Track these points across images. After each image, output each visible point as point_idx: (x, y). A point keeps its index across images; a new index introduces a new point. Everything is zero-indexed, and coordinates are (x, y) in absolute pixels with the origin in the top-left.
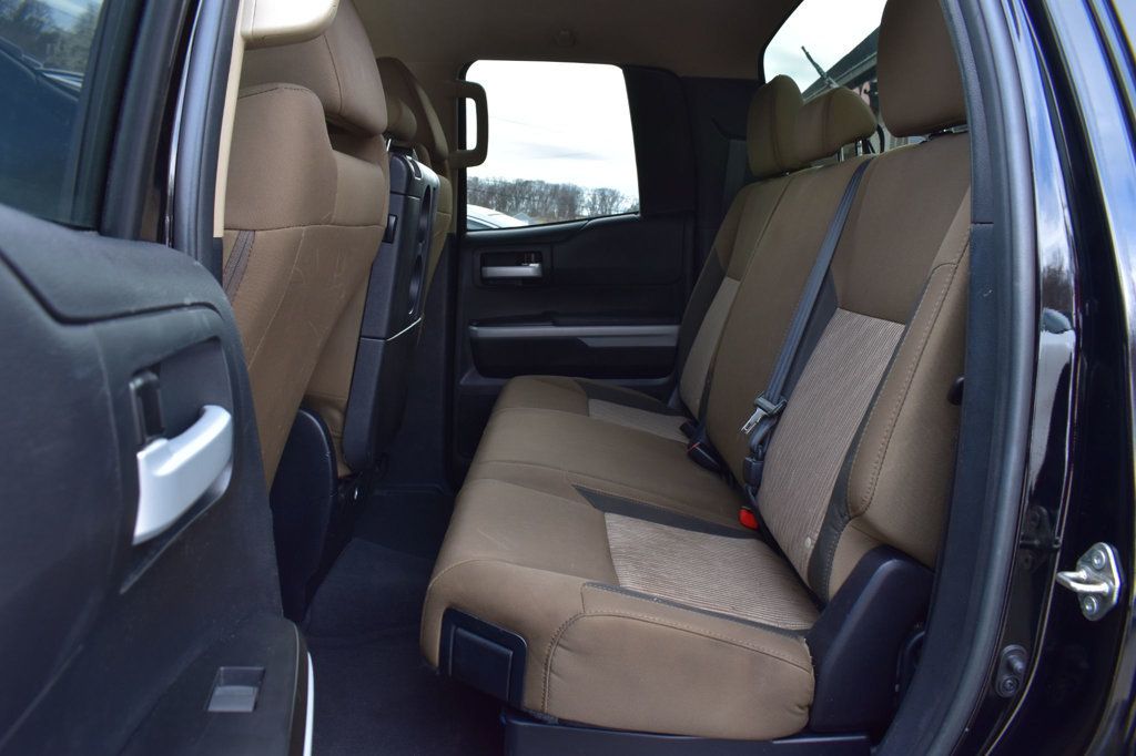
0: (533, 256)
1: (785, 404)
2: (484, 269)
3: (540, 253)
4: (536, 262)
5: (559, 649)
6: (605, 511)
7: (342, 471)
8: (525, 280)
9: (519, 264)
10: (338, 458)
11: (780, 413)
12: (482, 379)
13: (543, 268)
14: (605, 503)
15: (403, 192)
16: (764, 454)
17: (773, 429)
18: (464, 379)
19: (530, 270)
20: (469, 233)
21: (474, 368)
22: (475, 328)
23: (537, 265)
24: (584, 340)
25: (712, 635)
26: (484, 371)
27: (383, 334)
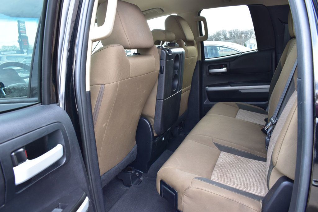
0: (224, 65)
1: (277, 121)
2: (210, 70)
3: (226, 64)
4: (225, 67)
5: (184, 196)
6: (222, 151)
7: (155, 135)
8: (223, 73)
9: (220, 68)
10: (154, 131)
11: (276, 124)
12: (210, 102)
13: (227, 69)
14: (222, 148)
15: (165, 59)
16: (270, 137)
17: (273, 128)
18: (205, 102)
19: (224, 70)
20: (205, 60)
21: (207, 99)
22: (207, 88)
23: (225, 68)
24: (240, 90)
25: (228, 197)
26: (211, 100)
27: (163, 98)
